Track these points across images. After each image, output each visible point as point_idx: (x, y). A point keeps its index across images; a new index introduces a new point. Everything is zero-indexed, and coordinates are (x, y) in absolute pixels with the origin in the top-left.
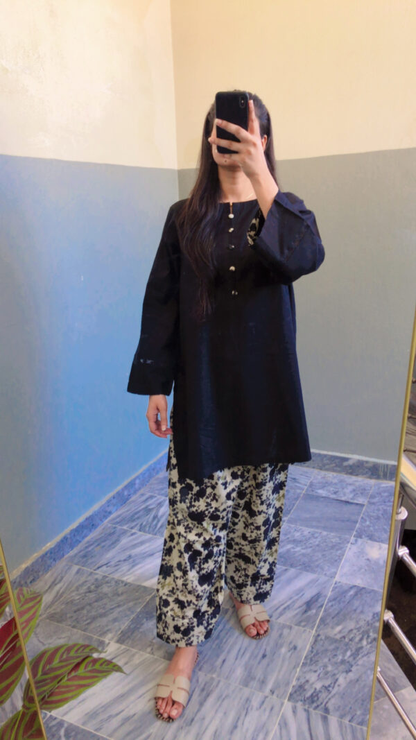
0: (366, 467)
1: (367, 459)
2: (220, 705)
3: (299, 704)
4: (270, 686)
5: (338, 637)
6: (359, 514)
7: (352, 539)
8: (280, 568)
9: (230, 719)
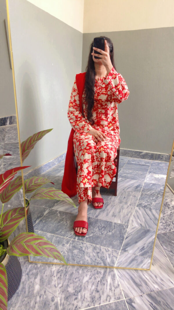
0: (149, 155)
1: (149, 152)
2: (113, 207)
3: (141, 208)
4: (129, 204)
5: (150, 194)
6: (148, 168)
7: (148, 173)
8: (123, 179)
9: (118, 210)
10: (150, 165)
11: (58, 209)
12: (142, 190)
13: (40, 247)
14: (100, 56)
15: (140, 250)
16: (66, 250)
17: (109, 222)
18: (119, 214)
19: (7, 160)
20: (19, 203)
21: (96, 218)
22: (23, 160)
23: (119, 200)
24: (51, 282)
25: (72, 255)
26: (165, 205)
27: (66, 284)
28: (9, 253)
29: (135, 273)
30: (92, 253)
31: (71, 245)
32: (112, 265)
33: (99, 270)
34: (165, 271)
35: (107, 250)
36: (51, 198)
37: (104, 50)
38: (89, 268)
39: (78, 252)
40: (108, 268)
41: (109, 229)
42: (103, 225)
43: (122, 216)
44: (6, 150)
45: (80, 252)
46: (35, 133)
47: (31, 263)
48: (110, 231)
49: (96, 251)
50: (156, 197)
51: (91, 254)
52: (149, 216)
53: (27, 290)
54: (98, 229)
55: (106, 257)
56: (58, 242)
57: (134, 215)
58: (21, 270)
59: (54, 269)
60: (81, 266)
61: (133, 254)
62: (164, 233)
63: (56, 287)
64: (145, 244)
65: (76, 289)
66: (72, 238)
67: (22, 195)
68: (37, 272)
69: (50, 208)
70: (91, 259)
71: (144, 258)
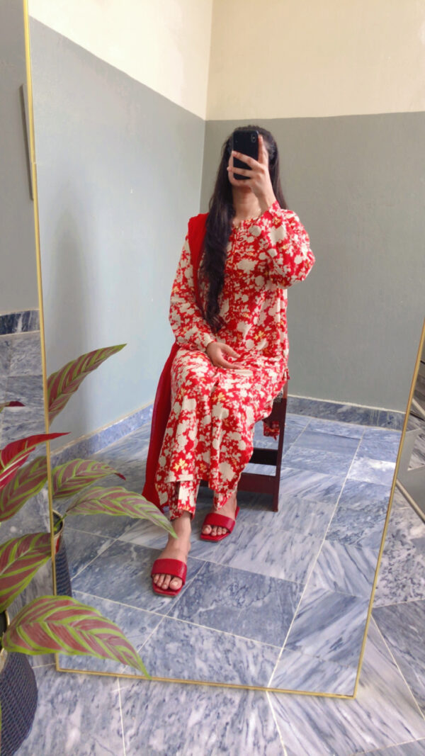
0: (358, 414)
1: (360, 406)
2: (268, 539)
3: (335, 542)
4: (307, 531)
5: (358, 509)
6: (357, 444)
7: (355, 457)
8: (296, 470)
9: (279, 547)
10: (361, 438)
11: (131, 542)
12: (341, 500)
13: (84, 632)
14: (248, 173)
15: (332, 647)
16: (148, 641)
17: (256, 574)
18: (282, 558)
19: (14, 417)
20: (39, 524)
21: (226, 566)
22: (51, 418)
23: (283, 522)
24: (109, 723)
25: (164, 655)
26: (393, 537)
27: (146, 729)
28: (7, 645)
29: (317, 705)
30: (213, 651)
31: (162, 631)
32: (260, 682)
33: (229, 697)
34: (391, 702)
35: (249, 644)
36: (115, 513)
37: (257, 159)
38: (205, 689)
39: (178, 647)
40: (251, 689)
41: (256, 593)
42: (241, 583)
43: (289, 562)
44: (11, 394)
45: (184, 648)
46: (83, 354)
47: (62, 674)
48: (260, 597)
49: (223, 646)
50: (373, 516)
51: (211, 655)
52: (355, 563)
53: (49, 740)
54: (229, 591)
55: (248, 661)
56: (131, 623)
57: (318, 561)
58: (36, 691)
59: (118, 689)
60: (184, 685)
61: (314, 656)
62: (390, 606)
63: (121, 736)
64: (343, 633)
65: (171, 743)
66: (163, 614)
67: (45, 503)
68: (76, 696)
69: (114, 537)
70: (210, 666)
71: (342, 667)
